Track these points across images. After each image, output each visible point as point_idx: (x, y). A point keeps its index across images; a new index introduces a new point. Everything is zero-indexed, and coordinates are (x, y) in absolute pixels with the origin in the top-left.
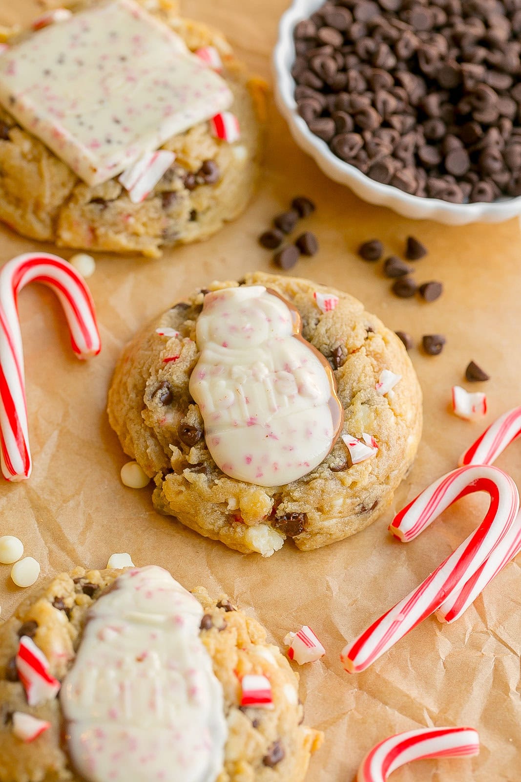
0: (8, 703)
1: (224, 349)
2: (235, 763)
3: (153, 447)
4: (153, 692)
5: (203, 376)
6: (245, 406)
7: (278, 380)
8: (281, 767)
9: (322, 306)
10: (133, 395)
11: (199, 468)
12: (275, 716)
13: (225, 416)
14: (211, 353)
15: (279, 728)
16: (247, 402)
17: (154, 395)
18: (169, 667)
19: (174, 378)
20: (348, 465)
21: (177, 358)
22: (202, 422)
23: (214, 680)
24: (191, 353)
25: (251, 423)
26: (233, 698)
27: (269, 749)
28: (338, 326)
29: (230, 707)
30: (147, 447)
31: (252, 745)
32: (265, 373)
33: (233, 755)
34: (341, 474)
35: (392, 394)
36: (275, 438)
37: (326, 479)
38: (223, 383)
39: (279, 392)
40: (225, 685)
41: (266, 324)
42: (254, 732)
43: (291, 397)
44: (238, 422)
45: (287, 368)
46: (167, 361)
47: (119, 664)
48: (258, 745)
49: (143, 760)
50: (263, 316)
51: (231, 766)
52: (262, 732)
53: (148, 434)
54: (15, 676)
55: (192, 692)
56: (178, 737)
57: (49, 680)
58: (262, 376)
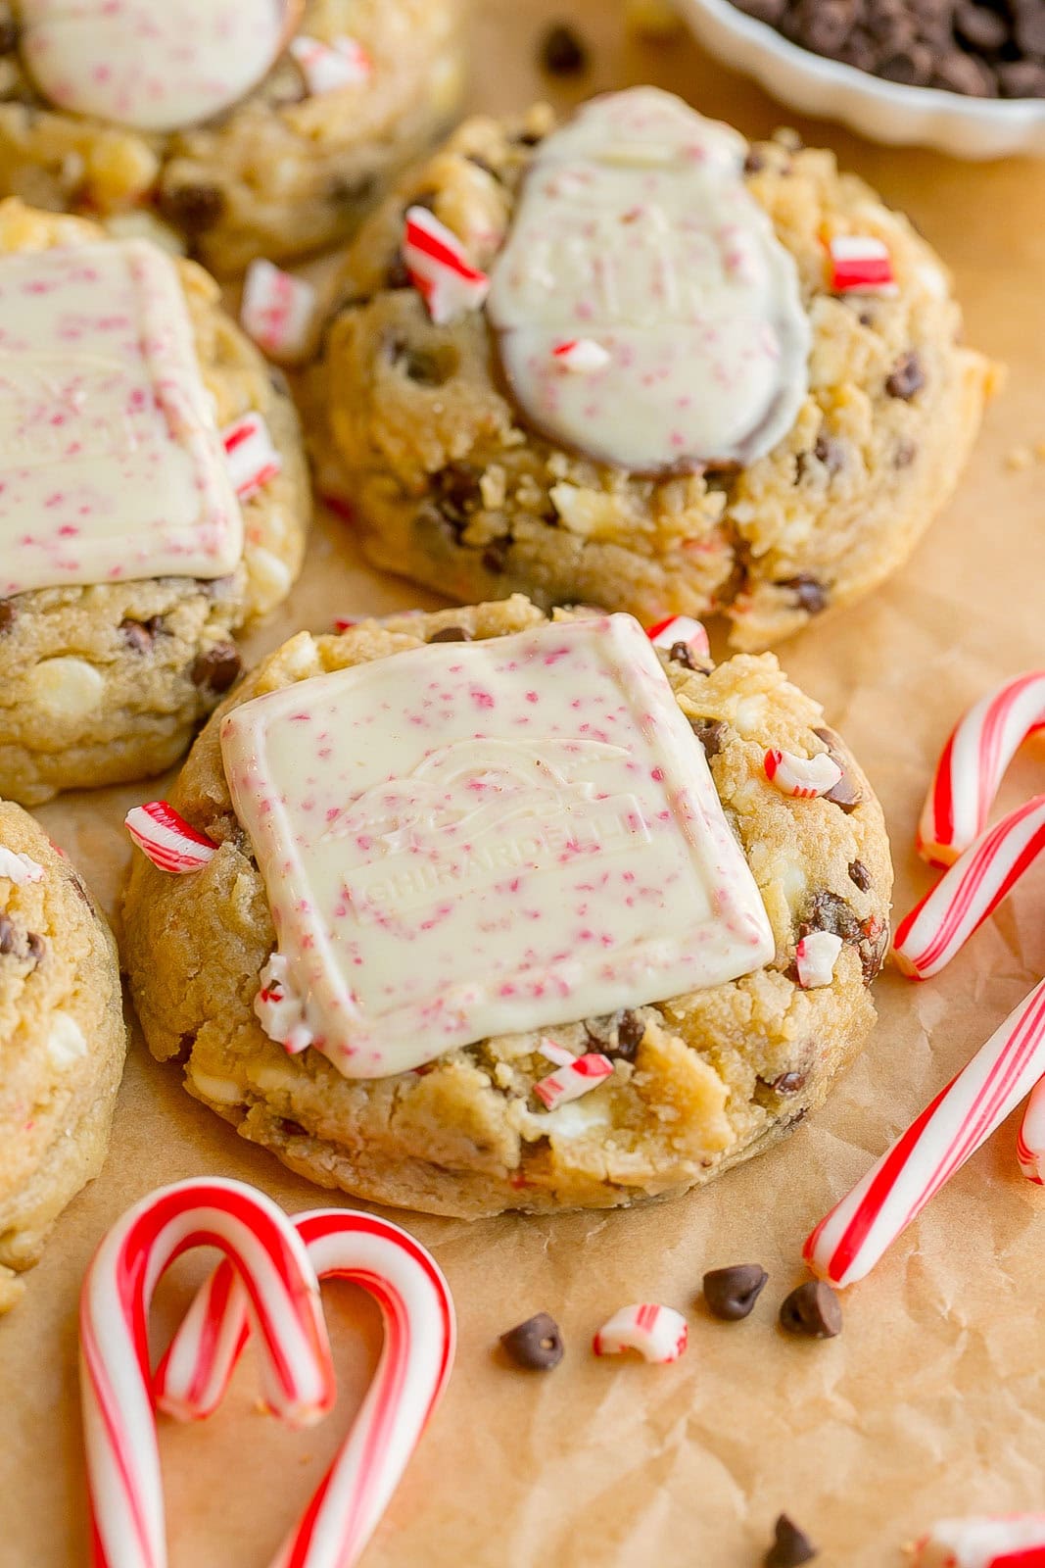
0: (395, 326)
2: (832, 390)
4: (657, 269)
8: (925, 400)
12: (902, 309)
15: (912, 329)
18: (685, 226)
23: (776, 248)
26: (817, 279)
27: (895, 363)
29: (813, 294)
31: (862, 356)
33: (827, 374)
40: (800, 257)
42: (862, 332)
47: (589, 231)
48: (872, 359)
49: (648, 380)
51: (824, 396)
52: (880, 332)
54: (403, 279)
55: (731, 263)
56: (710, 336)
57: (468, 274)
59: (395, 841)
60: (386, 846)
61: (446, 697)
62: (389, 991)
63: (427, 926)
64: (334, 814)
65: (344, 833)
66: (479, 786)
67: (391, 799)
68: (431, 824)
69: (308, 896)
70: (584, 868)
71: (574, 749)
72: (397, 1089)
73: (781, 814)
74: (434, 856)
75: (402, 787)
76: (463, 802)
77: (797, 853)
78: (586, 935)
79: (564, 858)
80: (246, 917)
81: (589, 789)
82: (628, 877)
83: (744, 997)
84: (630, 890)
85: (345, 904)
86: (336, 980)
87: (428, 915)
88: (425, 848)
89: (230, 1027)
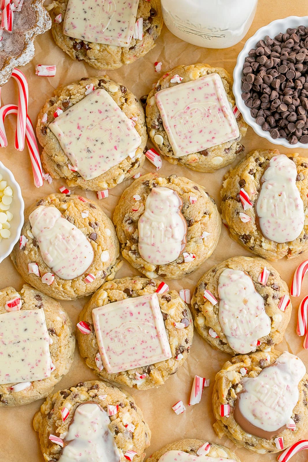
1: (152, 214)
3: (123, 236)
5: (143, 221)
6: (153, 239)
7: (166, 230)
9: (191, 202)
10: (121, 216)
11: (134, 252)
13: (145, 240)
14: (147, 214)
16: (154, 237)
17: (126, 221)
19: (134, 218)
20: (183, 262)
21: (137, 211)
22: (138, 238)
24: (142, 210)
25: (153, 245)
28: (194, 211)
30: (121, 235)
32: (163, 226)
34: (179, 265)
35: (206, 239)
36: (160, 252)
37: (174, 266)
38: (148, 227)
39: (165, 236)
41: (169, 208)
43: (169, 238)
44: (149, 244)
45: (171, 227)
46: (134, 210)
50: (168, 204)
53: (122, 231)
58: (161, 228)
59: (116, 339)
60: (115, 340)
61: (126, 313)
62: (115, 364)
63: (121, 354)
64: (107, 333)
65: (108, 338)
66: (129, 331)
67: (116, 332)
68: (122, 337)
69: (103, 347)
70: (144, 345)
71: (144, 324)
72: (115, 376)
73: (175, 333)
74: (122, 342)
75: (118, 330)
76: (127, 333)
77: (177, 339)
78: (144, 357)
79: (141, 344)
80: (94, 346)
81: (146, 331)
82: (151, 347)
83: (166, 364)
84: (151, 349)
85: (108, 349)
86: (107, 360)
87: (121, 352)
88: (121, 341)
89: (92, 361)
